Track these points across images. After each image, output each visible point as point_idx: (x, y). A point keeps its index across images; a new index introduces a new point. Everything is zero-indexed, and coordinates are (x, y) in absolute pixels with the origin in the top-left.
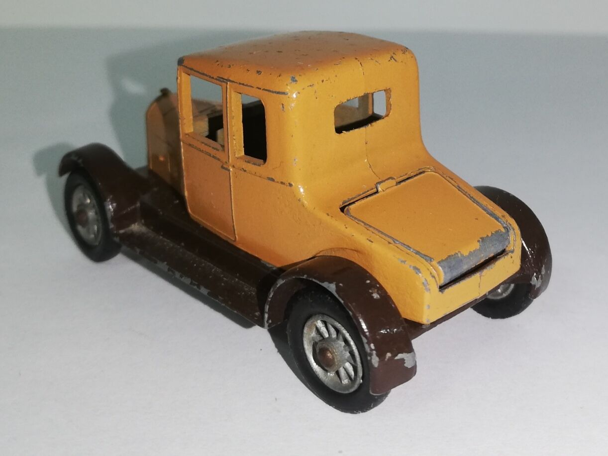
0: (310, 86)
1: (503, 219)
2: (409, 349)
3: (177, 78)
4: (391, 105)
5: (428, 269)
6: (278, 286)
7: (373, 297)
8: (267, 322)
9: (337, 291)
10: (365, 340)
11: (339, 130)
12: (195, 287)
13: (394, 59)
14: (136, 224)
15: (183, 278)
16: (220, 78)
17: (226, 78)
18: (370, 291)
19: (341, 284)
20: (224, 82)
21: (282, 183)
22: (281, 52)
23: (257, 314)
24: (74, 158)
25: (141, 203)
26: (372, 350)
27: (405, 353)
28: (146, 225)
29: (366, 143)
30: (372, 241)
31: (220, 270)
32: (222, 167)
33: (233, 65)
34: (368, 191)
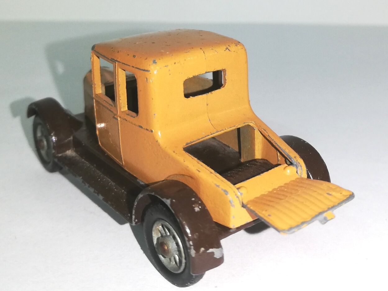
0: (166, 66)
1: (295, 159)
2: (219, 246)
3: (91, 58)
4: (226, 80)
5: (234, 192)
6: (139, 198)
7: (194, 210)
8: (134, 221)
9: (171, 205)
10: (186, 239)
11: (187, 96)
12: (96, 195)
13: (228, 49)
14: (70, 150)
15: (90, 188)
16: (112, 59)
17: (115, 59)
18: (194, 206)
19: (174, 201)
20: (115, 62)
21: (147, 130)
22: (154, 43)
23: (129, 215)
24: (34, 107)
25: (73, 138)
26: (191, 245)
27: (215, 248)
28: (76, 151)
29: (207, 105)
30: (200, 171)
31: (114, 184)
32: (114, 117)
33: (120, 51)
34: (205, 137)
